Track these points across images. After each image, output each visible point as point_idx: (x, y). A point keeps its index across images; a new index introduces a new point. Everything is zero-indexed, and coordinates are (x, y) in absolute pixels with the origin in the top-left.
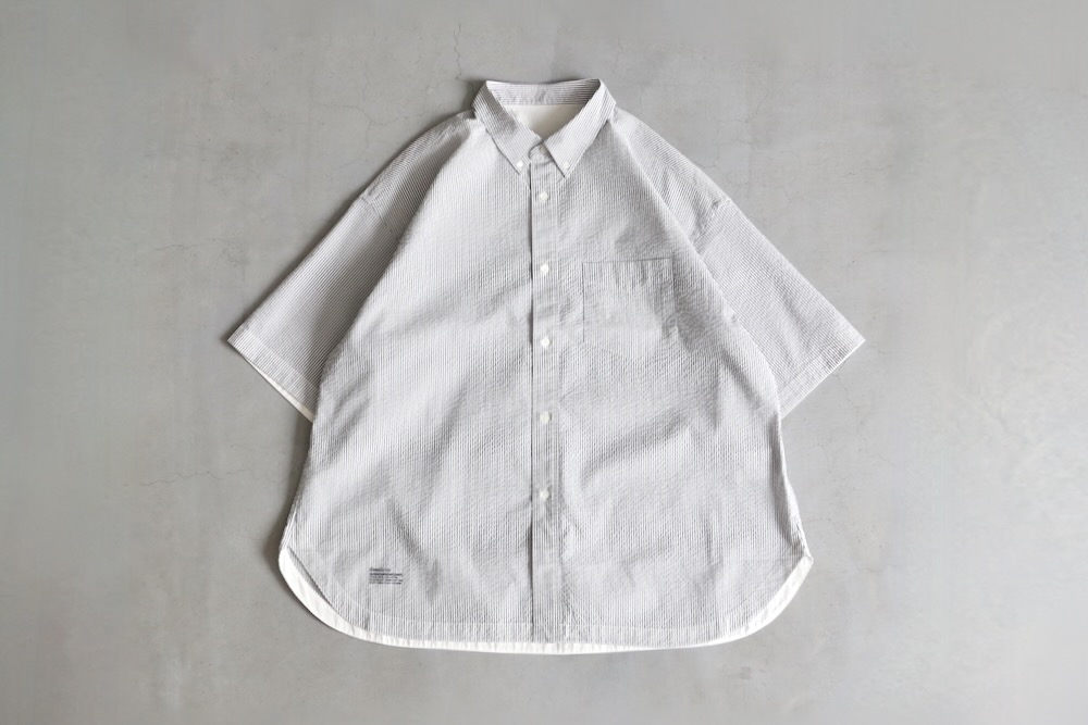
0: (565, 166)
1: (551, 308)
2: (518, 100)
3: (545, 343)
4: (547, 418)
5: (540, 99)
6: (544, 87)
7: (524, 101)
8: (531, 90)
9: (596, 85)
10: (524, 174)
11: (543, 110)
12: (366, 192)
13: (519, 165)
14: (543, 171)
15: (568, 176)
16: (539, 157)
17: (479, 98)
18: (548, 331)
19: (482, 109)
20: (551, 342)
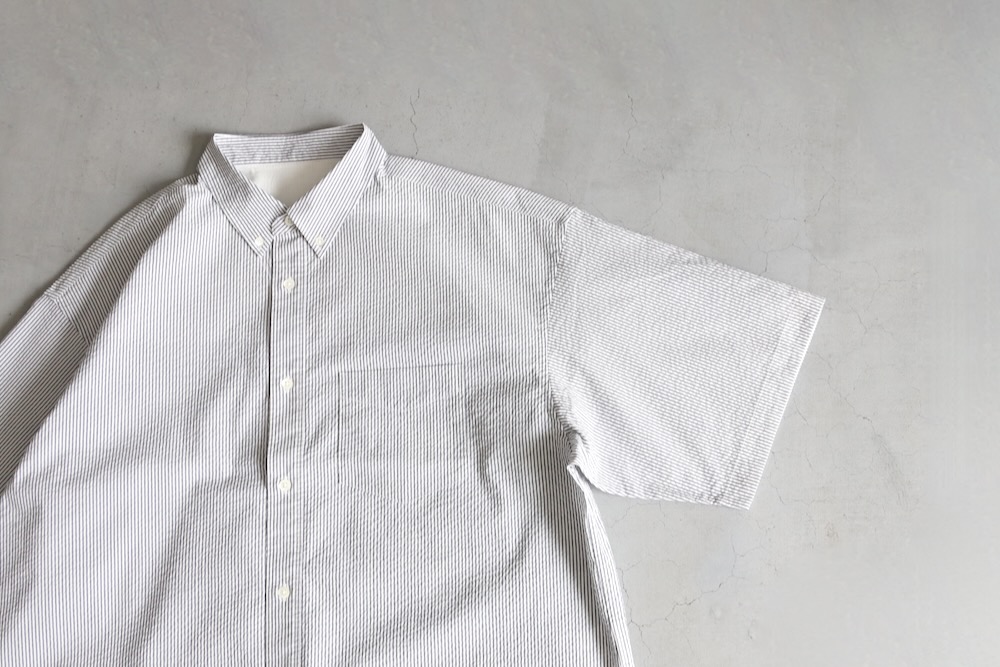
0: (317, 243)
1: (292, 437)
2: (258, 157)
3: (284, 486)
4: (286, 593)
5: (287, 155)
6: (294, 139)
7: (267, 158)
8: (277, 143)
9: (358, 131)
10: (264, 254)
11: (291, 168)
12: (53, 287)
13: (258, 243)
14: (290, 250)
15: (322, 256)
16: (283, 231)
17: (205, 156)
18: (289, 470)
19: (208, 171)
20: (292, 485)
